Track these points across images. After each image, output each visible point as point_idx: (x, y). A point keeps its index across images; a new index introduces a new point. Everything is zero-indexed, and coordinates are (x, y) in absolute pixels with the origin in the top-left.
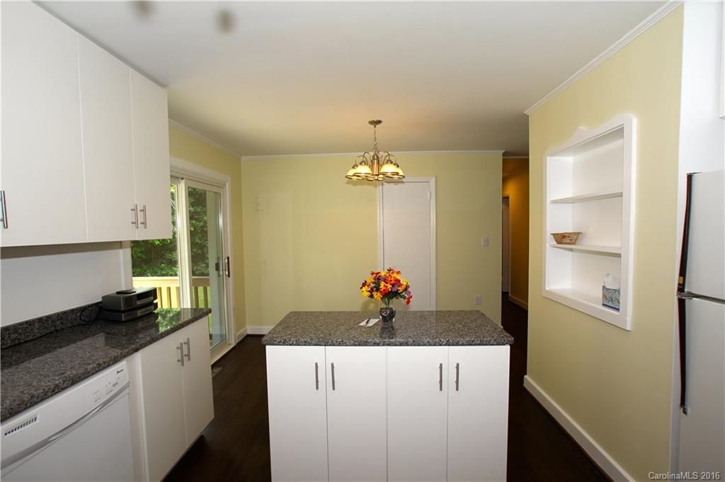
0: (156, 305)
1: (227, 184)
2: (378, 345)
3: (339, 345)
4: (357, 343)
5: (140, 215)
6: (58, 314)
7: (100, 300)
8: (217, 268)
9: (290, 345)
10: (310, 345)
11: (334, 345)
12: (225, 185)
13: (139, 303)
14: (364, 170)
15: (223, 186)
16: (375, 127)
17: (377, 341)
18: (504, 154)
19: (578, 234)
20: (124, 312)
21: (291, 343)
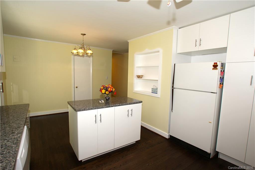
2: (113, 107)
3: (102, 108)
4: (107, 107)
9: (86, 110)
10: (93, 109)
11: (100, 108)
14: (81, 51)
16: (83, 36)
18: (113, 51)
19: (143, 76)
21: (86, 109)
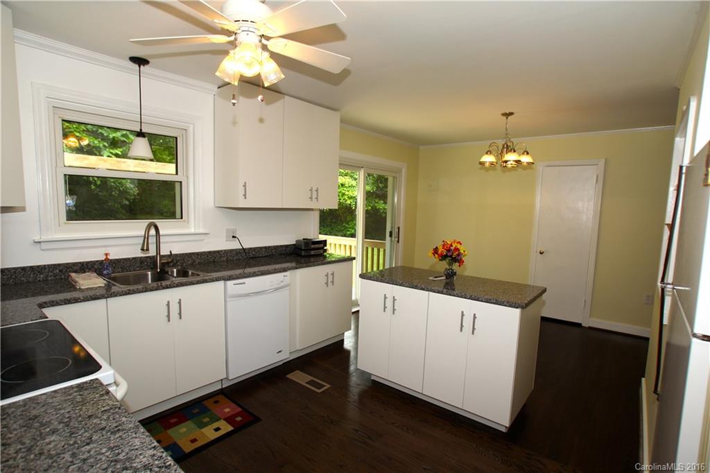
0: (326, 251)
1: (403, 170)
2: (424, 290)
5: (315, 193)
6: (274, 246)
7: (295, 243)
8: (391, 236)
11: (397, 284)
12: (402, 171)
13: (313, 246)
15: (399, 171)
16: (507, 118)
17: (423, 287)
20: (304, 250)
